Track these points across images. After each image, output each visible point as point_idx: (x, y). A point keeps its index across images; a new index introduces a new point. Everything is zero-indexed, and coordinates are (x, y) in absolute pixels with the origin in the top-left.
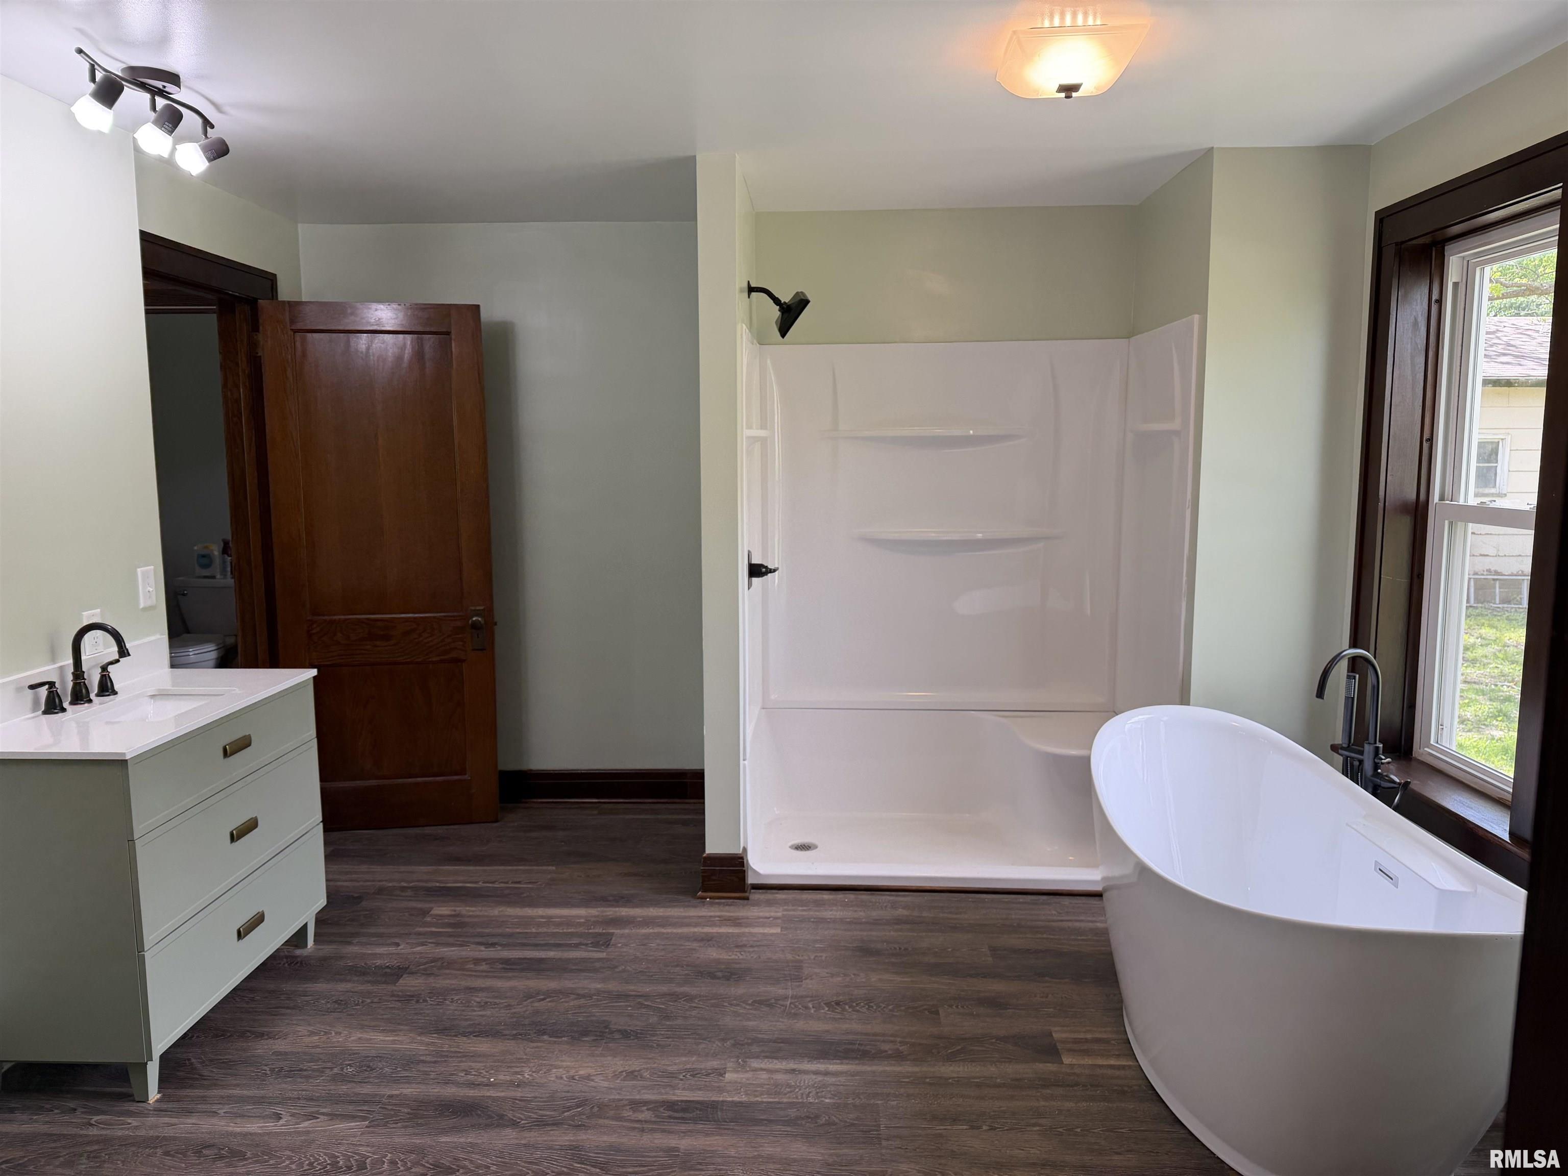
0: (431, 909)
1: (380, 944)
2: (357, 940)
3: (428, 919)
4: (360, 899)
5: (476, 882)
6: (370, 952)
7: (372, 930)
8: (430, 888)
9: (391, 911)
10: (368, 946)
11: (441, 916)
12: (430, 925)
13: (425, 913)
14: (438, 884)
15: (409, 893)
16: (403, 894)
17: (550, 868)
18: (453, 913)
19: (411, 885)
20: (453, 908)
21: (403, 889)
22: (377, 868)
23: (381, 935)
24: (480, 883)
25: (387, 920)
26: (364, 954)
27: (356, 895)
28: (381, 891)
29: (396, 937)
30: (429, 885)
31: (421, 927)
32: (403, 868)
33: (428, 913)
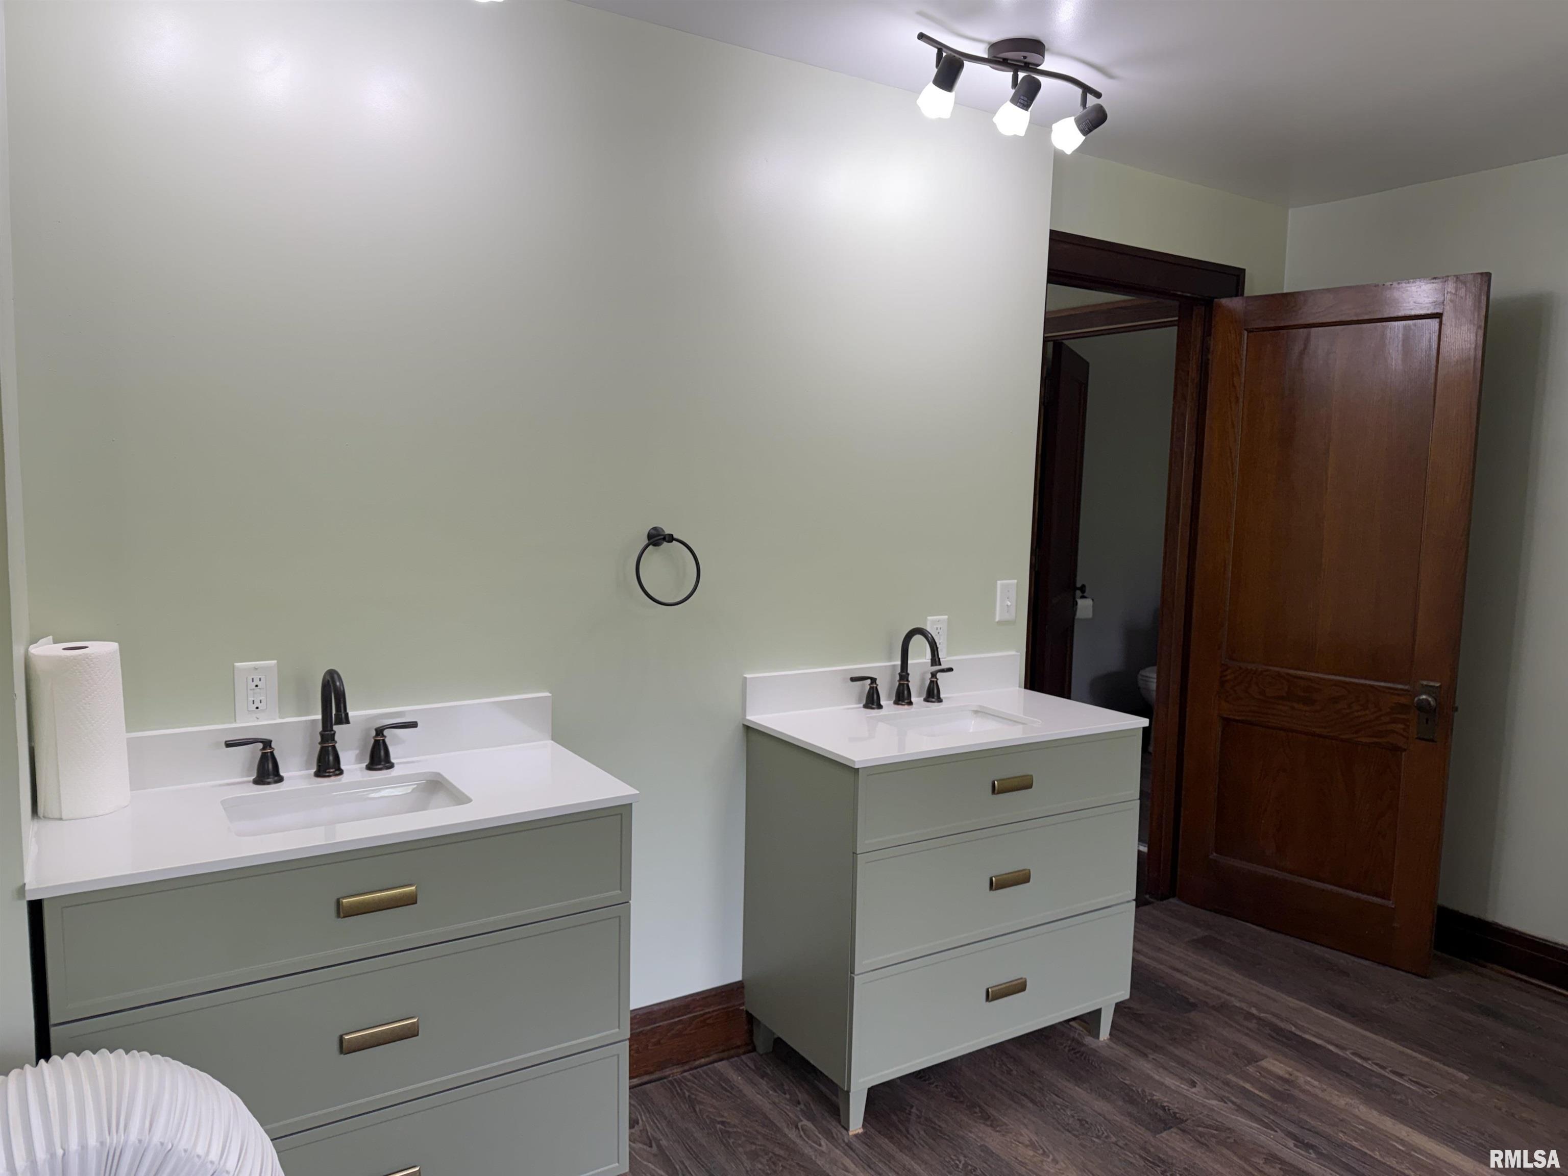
0: (1264, 1057)
1: (1176, 1075)
2: (1156, 1056)
3: (1251, 1069)
4: (1193, 1006)
5: (1343, 1048)
6: (1157, 1078)
7: (1179, 1052)
8: (1282, 1030)
9: (1215, 1038)
10: (1161, 1070)
11: (1270, 1072)
12: (1247, 1077)
13: (1253, 1059)
14: (1293, 1029)
15: (1253, 1025)
16: (1246, 1023)
17: (1460, 1074)
18: (1287, 1076)
19: (1262, 1015)
20: (1290, 1070)
21: (1249, 1016)
22: (1238, 977)
23: (1184, 1063)
24: (1348, 1053)
25: (1204, 1047)
26: (1151, 1078)
27: (1192, 1000)
28: (1223, 1008)
29: (1199, 1074)
30: (1282, 1025)
31: (1235, 1075)
32: (1266, 990)
33: (1257, 1062)
